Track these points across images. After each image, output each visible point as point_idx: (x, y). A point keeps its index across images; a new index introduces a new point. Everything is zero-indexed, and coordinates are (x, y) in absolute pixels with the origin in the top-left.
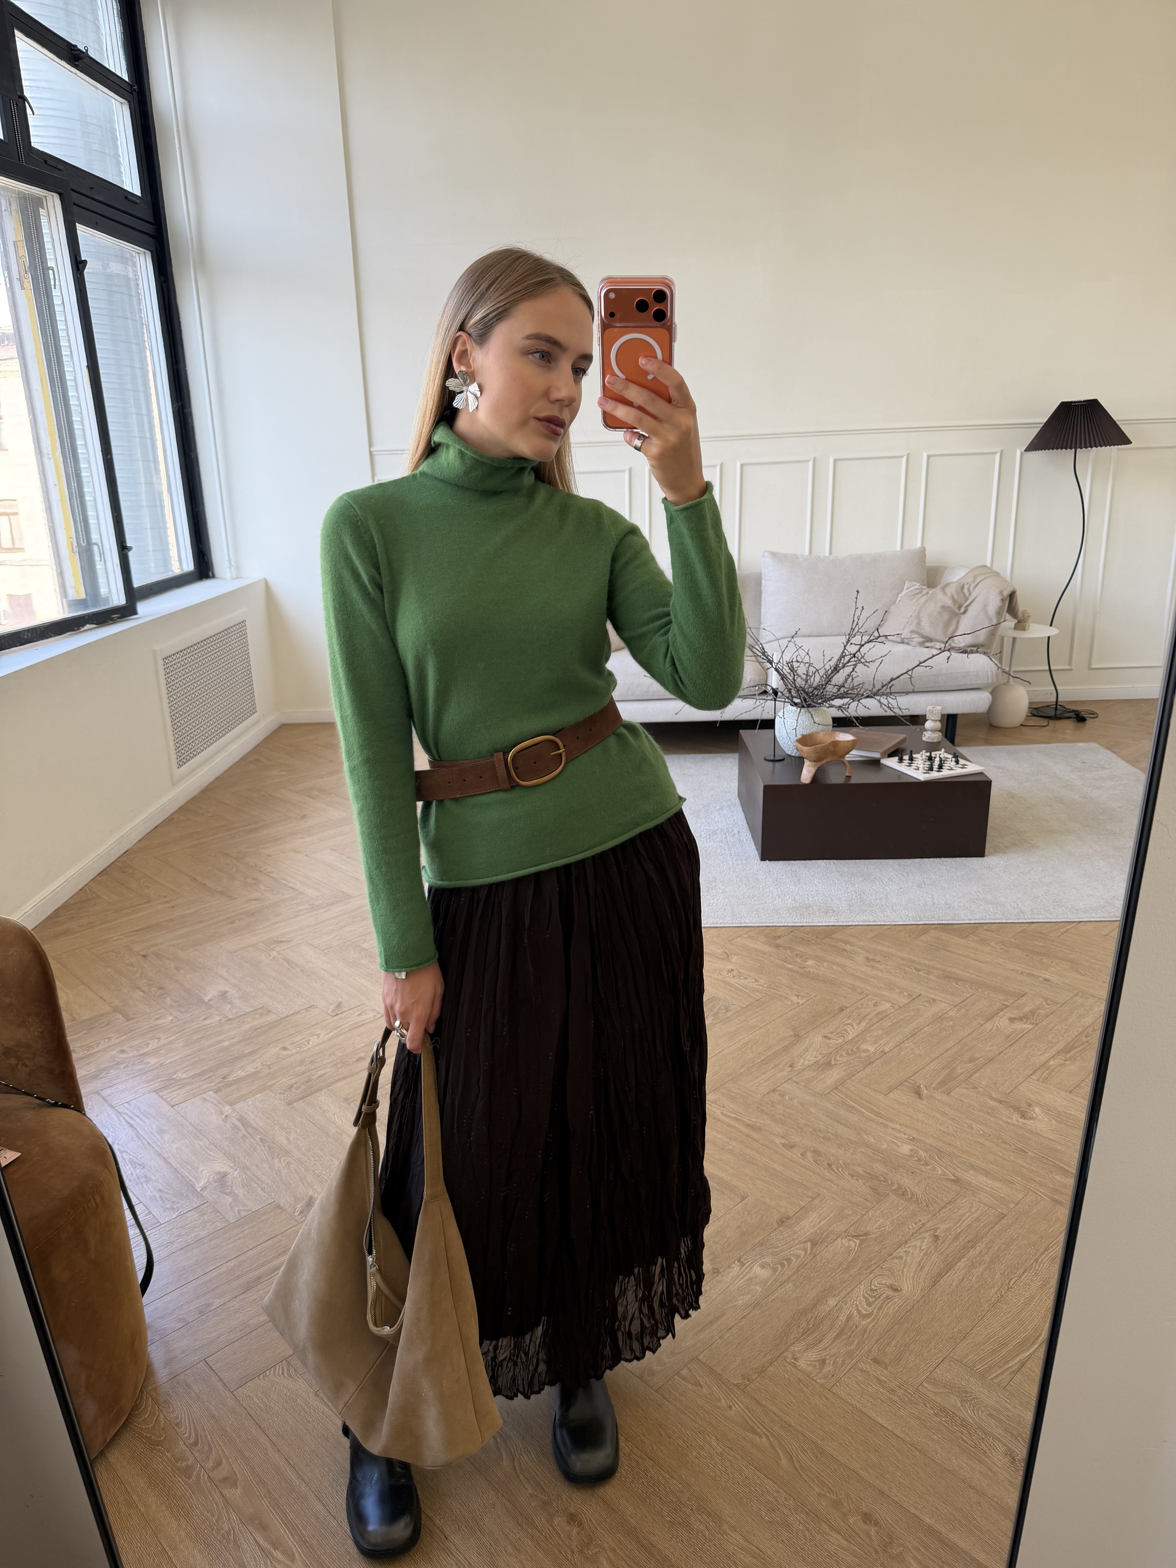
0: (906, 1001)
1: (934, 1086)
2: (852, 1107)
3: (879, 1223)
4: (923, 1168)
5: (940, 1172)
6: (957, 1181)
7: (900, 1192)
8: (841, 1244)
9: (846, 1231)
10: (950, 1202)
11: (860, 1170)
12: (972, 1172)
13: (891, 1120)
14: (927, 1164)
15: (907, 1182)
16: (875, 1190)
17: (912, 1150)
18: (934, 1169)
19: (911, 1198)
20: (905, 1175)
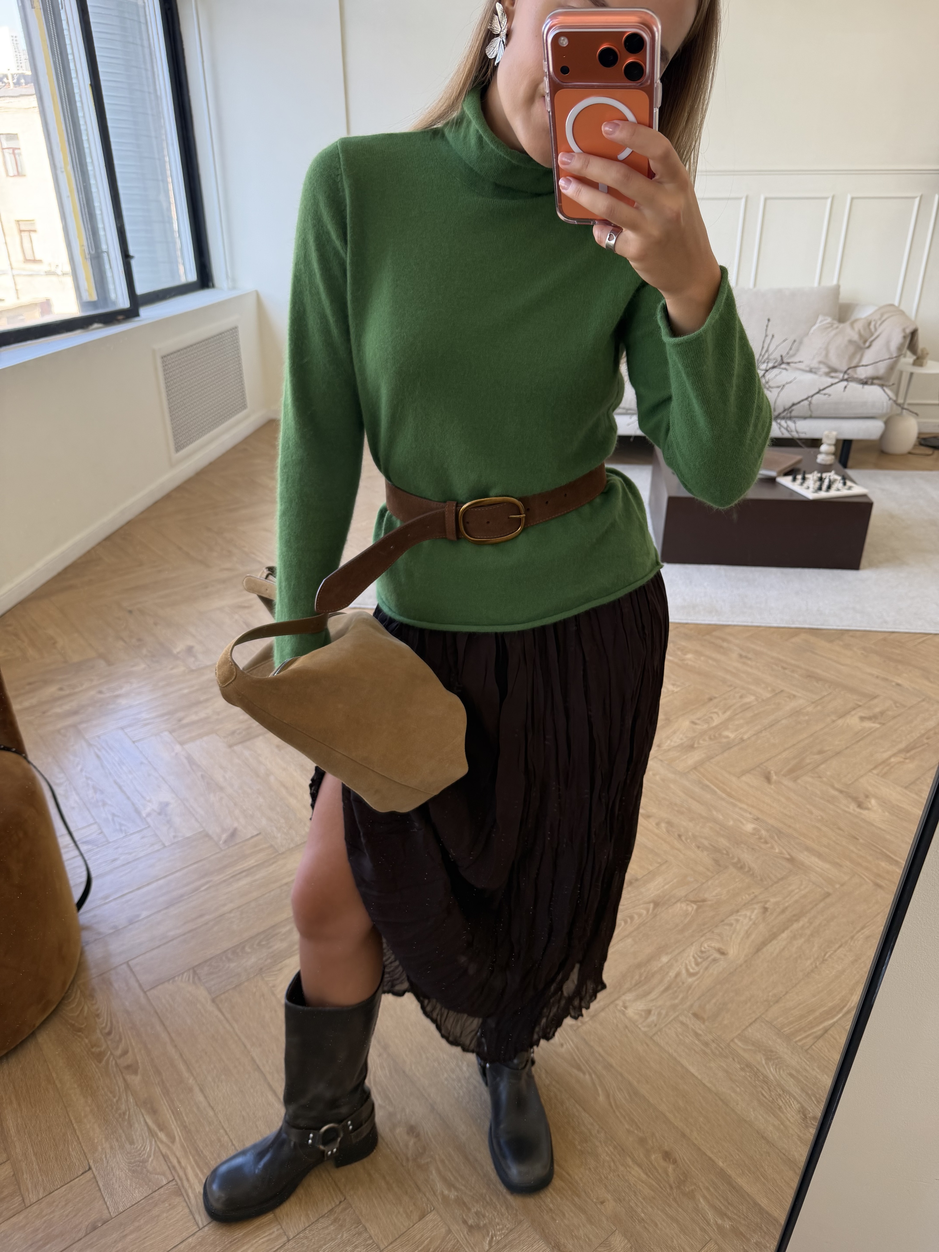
0: (769, 695)
1: (782, 773)
2: (707, 786)
3: (716, 892)
4: (763, 846)
5: (777, 851)
6: (791, 860)
7: (739, 866)
8: (681, 907)
9: (686, 896)
10: (782, 879)
11: (706, 843)
12: (806, 853)
13: (740, 801)
14: (766, 842)
15: (747, 857)
16: (716, 861)
17: (754, 829)
18: (772, 847)
19: (748, 871)
20: (746, 851)
